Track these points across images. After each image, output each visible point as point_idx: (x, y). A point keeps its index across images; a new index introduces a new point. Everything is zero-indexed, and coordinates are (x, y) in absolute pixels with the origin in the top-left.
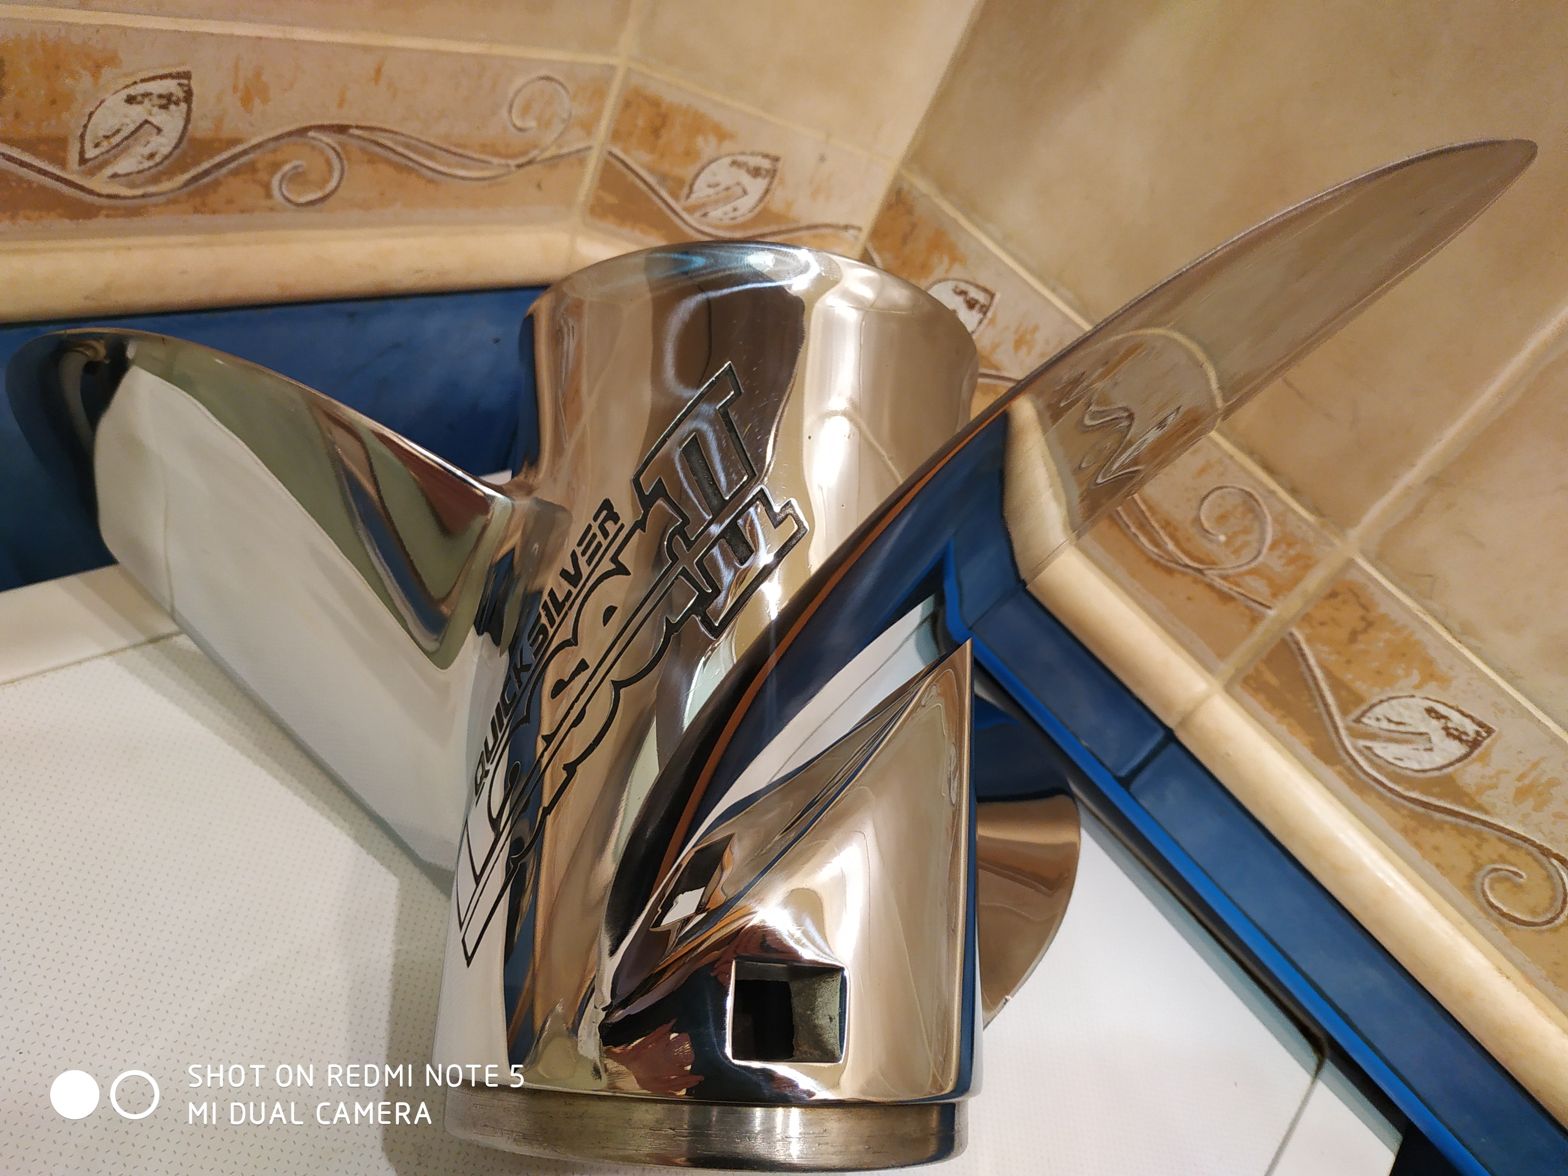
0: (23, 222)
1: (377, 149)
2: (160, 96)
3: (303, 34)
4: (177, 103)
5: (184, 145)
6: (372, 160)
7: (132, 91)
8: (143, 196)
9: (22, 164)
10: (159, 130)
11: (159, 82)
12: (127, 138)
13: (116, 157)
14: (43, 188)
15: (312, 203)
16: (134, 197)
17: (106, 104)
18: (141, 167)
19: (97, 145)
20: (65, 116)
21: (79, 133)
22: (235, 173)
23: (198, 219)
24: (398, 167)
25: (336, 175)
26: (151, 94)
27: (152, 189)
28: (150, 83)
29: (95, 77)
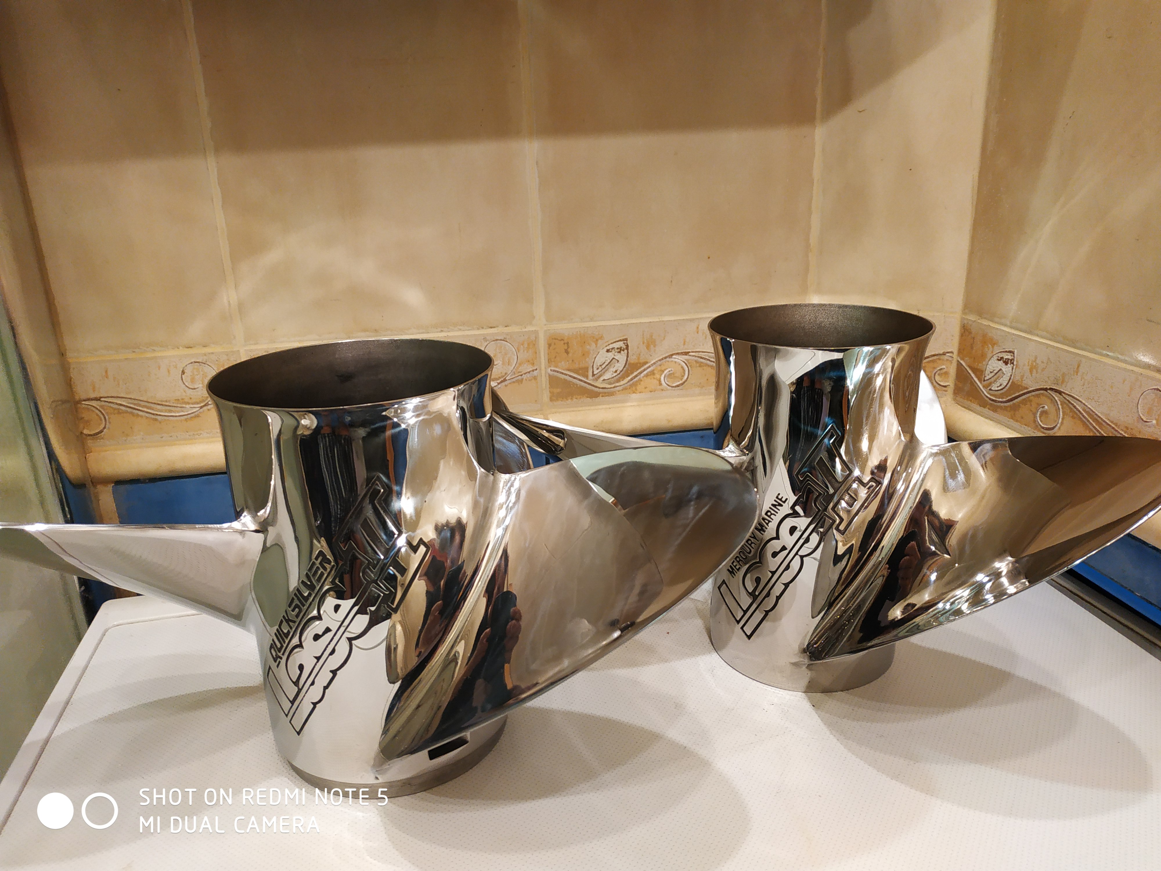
0: (575, 400)
2: (618, 348)
3: (666, 318)
4: (623, 350)
5: (627, 366)
6: (702, 365)
7: (608, 348)
8: (614, 387)
9: (574, 378)
10: (618, 361)
11: (617, 343)
12: (607, 365)
13: (604, 373)
14: (581, 387)
15: (678, 386)
16: (611, 388)
17: (600, 353)
18: (613, 376)
19: (598, 369)
20: (587, 359)
21: (592, 365)
22: (647, 375)
23: (635, 396)
25: (686, 374)
26: (615, 348)
27: (617, 384)
28: (615, 344)
29: (596, 344)
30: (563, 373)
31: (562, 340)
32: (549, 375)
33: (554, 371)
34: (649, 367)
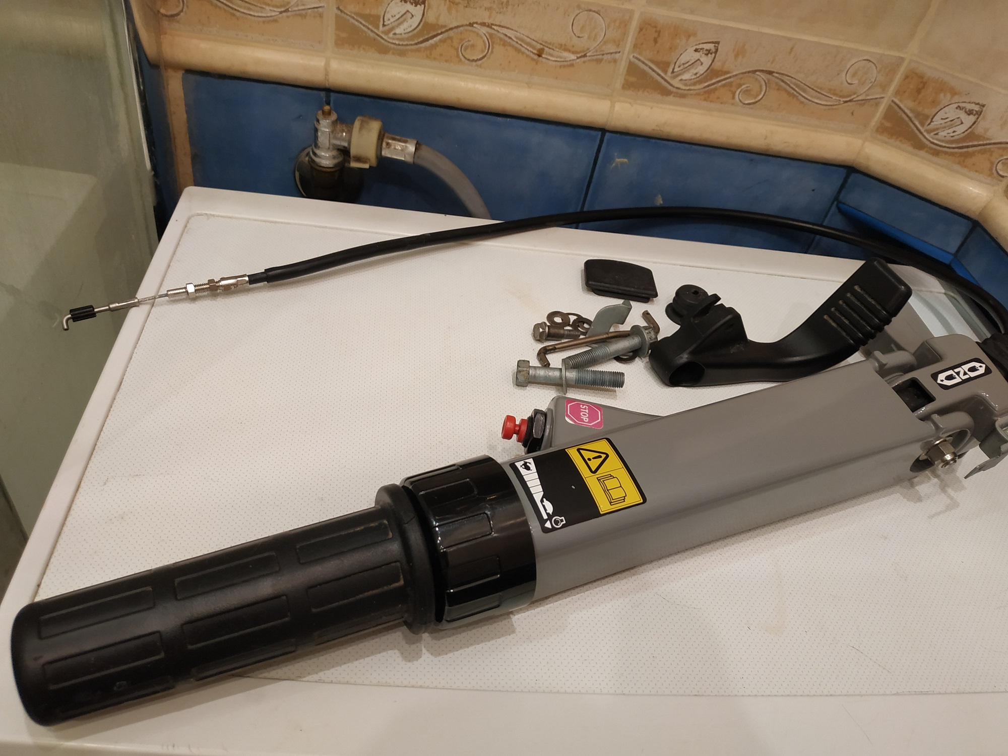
0: (646, 93)
1: (783, 84)
2: (707, 50)
4: (711, 54)
5: (709, 71)
6: (779, 88)
7: (697, 47)
8: (688, 90)
9: (654, 71)
10: (702, 64)
11: (708, 45)
12: (690, 65)
13: (684, 72)
14: (657, 81)
15: (749, 104)
16: (685, 90)
17: (687, 51)
18: (691, 78)
19: (679, 67)
20: (673, 54)
21: (675, 61)
22: (724, 86)
23: (705, 104)
24: (788, 93)
25: (763, 93)
26: (704, 49)
27: (692, 88)
28: (705, 44)
29: (687, 40)
30: (643, 63)
31: (656, 27)
32: (630, 63)
33: (637, 58)
34: (730, 77)
